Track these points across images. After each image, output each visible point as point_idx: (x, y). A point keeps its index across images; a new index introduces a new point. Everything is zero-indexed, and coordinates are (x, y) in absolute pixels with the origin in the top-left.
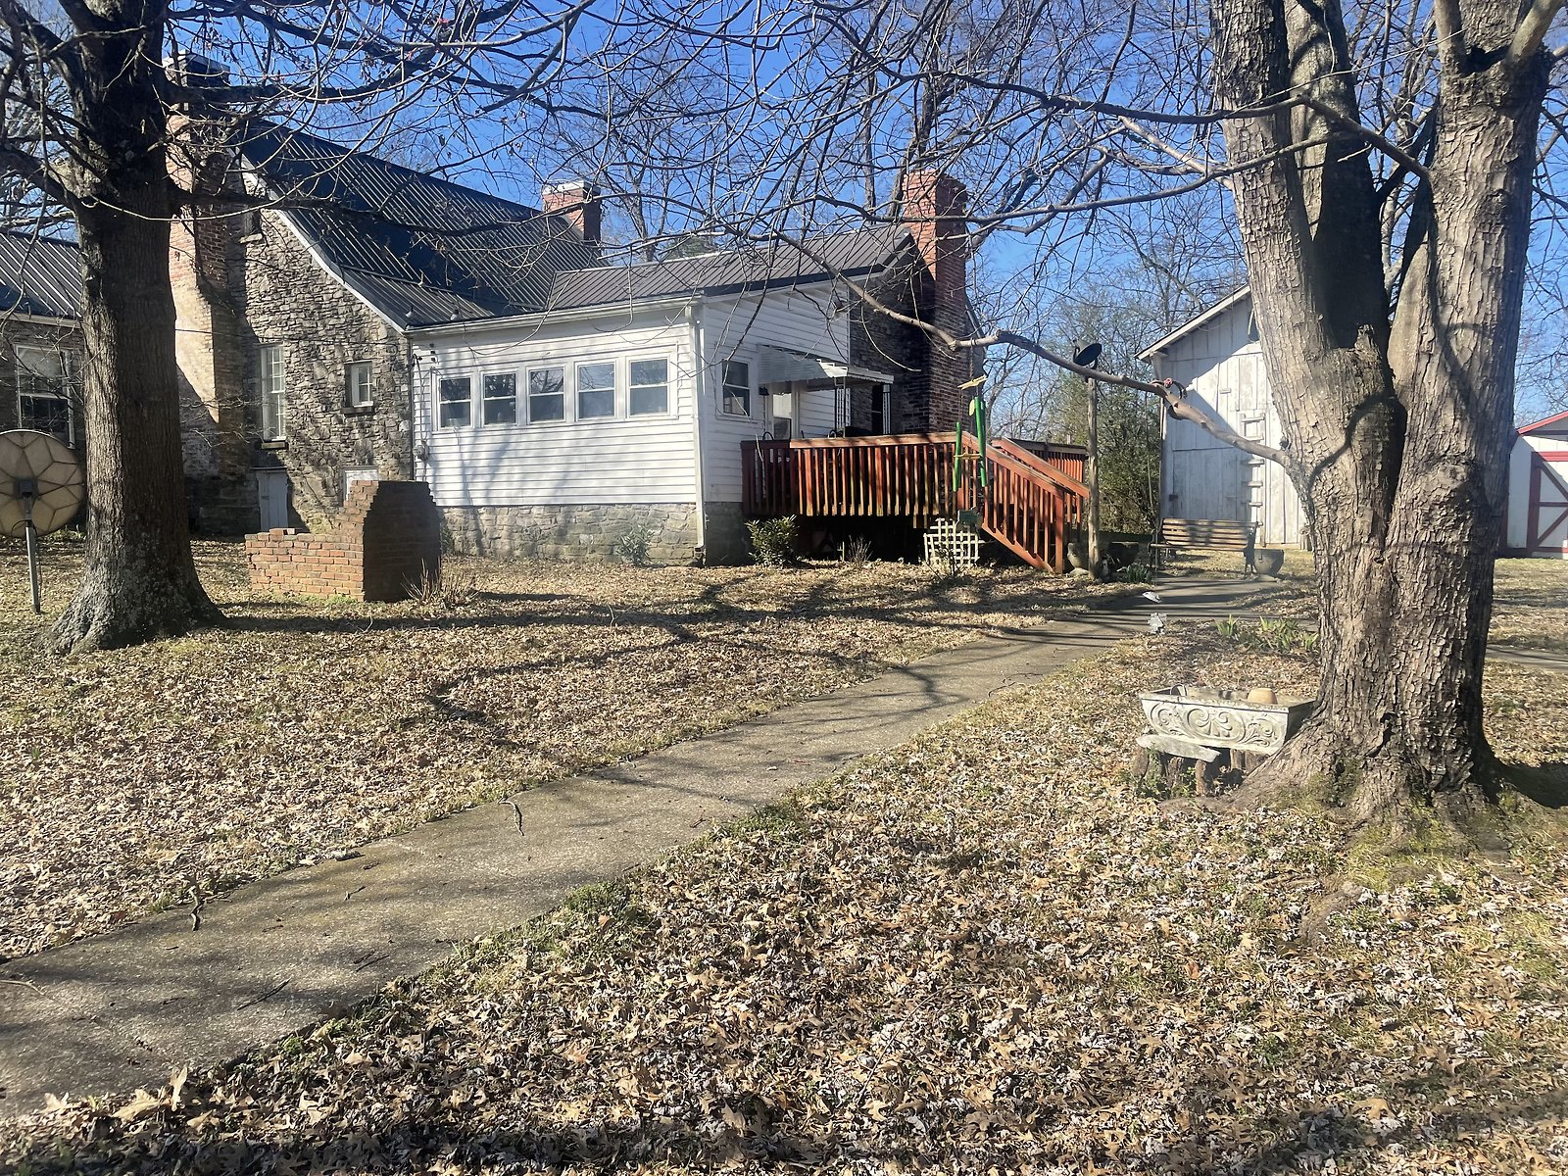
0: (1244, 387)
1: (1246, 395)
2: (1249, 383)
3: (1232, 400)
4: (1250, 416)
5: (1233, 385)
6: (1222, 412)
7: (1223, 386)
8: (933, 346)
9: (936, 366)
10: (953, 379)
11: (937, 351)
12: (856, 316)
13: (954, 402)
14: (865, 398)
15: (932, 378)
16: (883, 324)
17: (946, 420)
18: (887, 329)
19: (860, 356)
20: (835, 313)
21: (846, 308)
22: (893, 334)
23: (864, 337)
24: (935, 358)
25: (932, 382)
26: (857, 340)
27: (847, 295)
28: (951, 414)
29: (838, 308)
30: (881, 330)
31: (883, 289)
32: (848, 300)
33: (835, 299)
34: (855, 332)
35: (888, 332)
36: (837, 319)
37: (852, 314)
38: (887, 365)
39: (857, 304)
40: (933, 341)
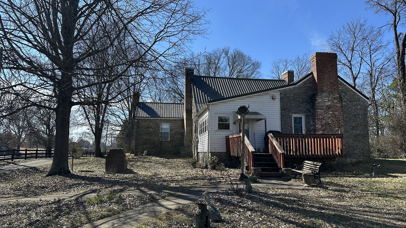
8: (317, 104)
9: (319, 110)
10: (332, 112)
11: (320, 105)
12: (283, 99)
13: (333, 120)
14: (288, 121)
15: (317, 113)
16: (298, 99)
17: (328, 126)
18: (300, 101)
19: (285, 110)
20: (272, 99)
21: (277, 98)
22: (305, 102)
23: (287, 104)
24: (319, 107)
25: (317, 114)
26: (284, 105)
27: (279, 93)
28: (331, 124)
29: (273, 98)
30: (297, 101)
31: (298, 90)
32: (279, 95)
33: (272, 96)
34: (282, 103)
35: (301, 101)
36: (273, 101)
37: (281, 99)
38: (301, 111)
39: (283, 96)
40: (317, 102)
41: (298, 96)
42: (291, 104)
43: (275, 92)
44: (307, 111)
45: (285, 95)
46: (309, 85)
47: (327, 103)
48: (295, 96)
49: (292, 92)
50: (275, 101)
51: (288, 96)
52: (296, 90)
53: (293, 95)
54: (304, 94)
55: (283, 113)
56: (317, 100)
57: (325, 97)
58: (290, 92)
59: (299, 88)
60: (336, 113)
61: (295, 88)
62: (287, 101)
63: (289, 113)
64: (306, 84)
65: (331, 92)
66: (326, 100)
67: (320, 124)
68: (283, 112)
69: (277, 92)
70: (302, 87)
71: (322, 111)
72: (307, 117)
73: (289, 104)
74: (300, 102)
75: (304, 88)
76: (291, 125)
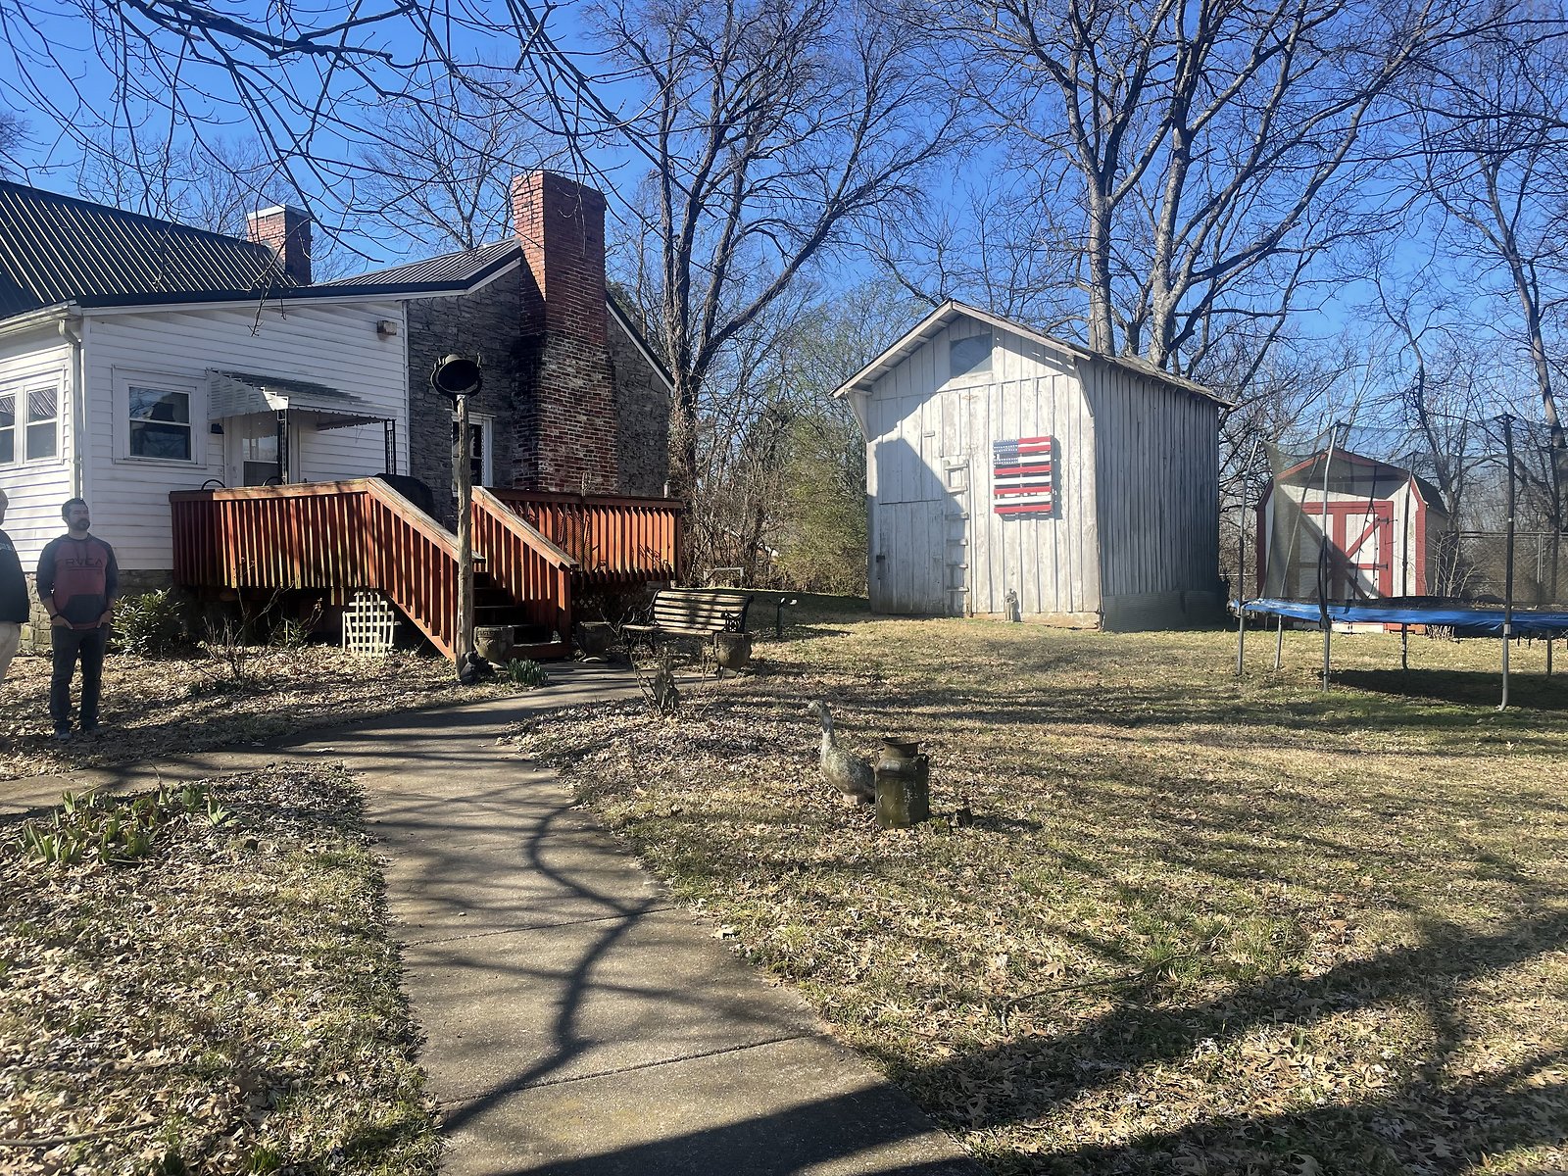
0: (947, 429)
1: (950, 439)
2: (953, 425)
3: (936, 443)
4: (954, 462)
5: (937, 429)
6: (927, 459)
7: (928, 429)
9: (550, 403)
10: (585, 418)
11: (552, 384)
12: (418, 341)
13: (587, 446)
14: (438, 439)
15: (544, 416)
16: (473, 352)
17: (572, 467)
19: (424, 388)
20: (375, 336)
21: (395, 330)
22: (494, 364)
24: (548, 393)
25: (543, 420)
26: (421, 370)
27: (402, 314)
28: (582, 459)
29: (380, 330)
31: (472, 310)
32: (406, 321)
33: (375, 318)
34: (417, 360)
36: (378, 344)
37: (412, 338)
38: (480, 401)
39: (419, 326)
40: (542, 372)
41: (472, 338)
43: (390, 306)
44: (500, 403)
45: (428, 324)
46: (509, 297)
47: (574, 380)
48: (462, 337)
49: (451, 318)
50: (388, 346)
51: (437, 329)
52: (466, 309)
53: (455, 330)
54: (493, 334)
55: (419, 403)
56: (545, 364)
57: (569, 357)
58: (444, 313)
59: (477, 303)
60: (599, 422)
61: (461, 301)
63: (438, 402)
64: (498, 291)
65: (583, 341)
66: (569, 369)
67: (552, 460)
68: (420, 395)
69: (397, 308)
70: (487, 301)
71: (559, 409)
72: (501, 428)
75: (491, 309)
76: (446, 455)
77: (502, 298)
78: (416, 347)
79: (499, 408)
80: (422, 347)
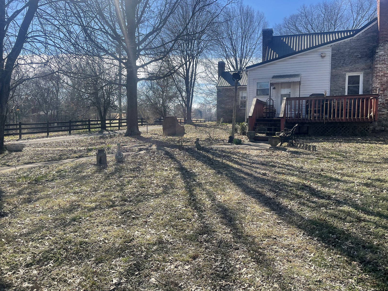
8: (377, 57)
9: (380, 65)
11: (381, 59)
12: (334, 56)
14: (340, 82)
15: (376, 69)
16: (356, 54)
18: (358, 55)
19: (336, 68)
20: (320, 58)
21: (327, 55)
22: (364, 56)
23: (341, 61)
24: (379, 62)
25: (376, 71)
26: (335, 63)
27: (330, 50)
29: (321, 56)
30: (354, 57)
31: (356, 42)
32: (331, 51)
33: (320, 53)
34: (334, 61)
35: (360, 56)
36: (322, 59)
38: (358, 68)
39: (336, 51)
40: (376, 56)
41: (355, 50)
42: (345, 61)
43: (326, 49)
44: (366, 67)
45: (338, 50)
46: (372, 34)
48: (351, 51)
49: (347, 46)
50: (324, 59)
51: (342, 51)
52: (353, 42)
53: (348, 50)
54: (364, 47)
55: (333, 73)
56: (378, 53)
58: (345, 46)
59: (358, 40)
61: (352, 40)
62: (340, 58)
63: (341, 71)
67: (379, 83)
68: (334, 71)
69: (328, 49)
70: (363, 38)
71: (384, 66)
72: (366, 75)
73: (342, 61)
74: (358, 57)
75: (364, 40)
76: (344, 86)
77: (369, 35)
78: (333, 58)
79: (366, 69)
80: (335, 57)
